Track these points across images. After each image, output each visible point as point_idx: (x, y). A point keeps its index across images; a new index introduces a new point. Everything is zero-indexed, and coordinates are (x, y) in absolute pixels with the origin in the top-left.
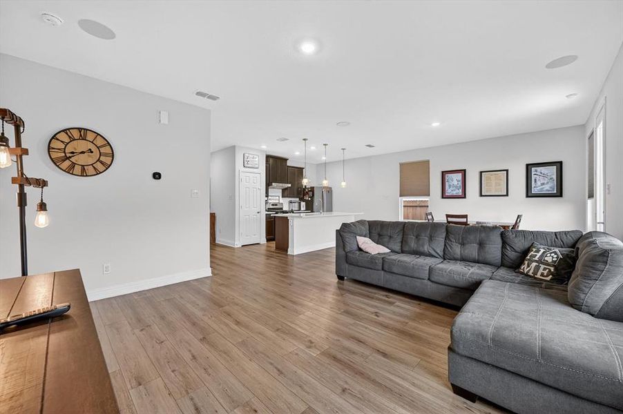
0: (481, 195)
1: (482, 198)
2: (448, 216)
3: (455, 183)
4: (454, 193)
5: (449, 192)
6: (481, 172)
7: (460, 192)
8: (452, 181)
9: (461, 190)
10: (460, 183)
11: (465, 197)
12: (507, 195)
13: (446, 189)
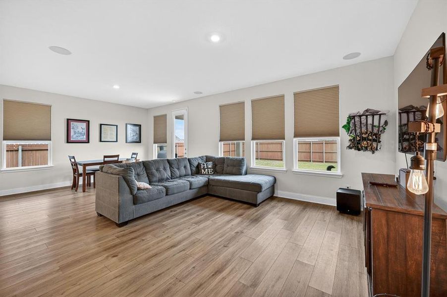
0: (101, 141)
1: (101, 143)
2: (105, 157)
3: (81, 130)
4: (79, 139)
5: (73, 137)
6: (101, 125)
7: (84, 138)
8: (77, 128)
9: (85, 137)
10: (85, 131)
11: (88, 142)
12: (117, 141)
13: (71, 135)
